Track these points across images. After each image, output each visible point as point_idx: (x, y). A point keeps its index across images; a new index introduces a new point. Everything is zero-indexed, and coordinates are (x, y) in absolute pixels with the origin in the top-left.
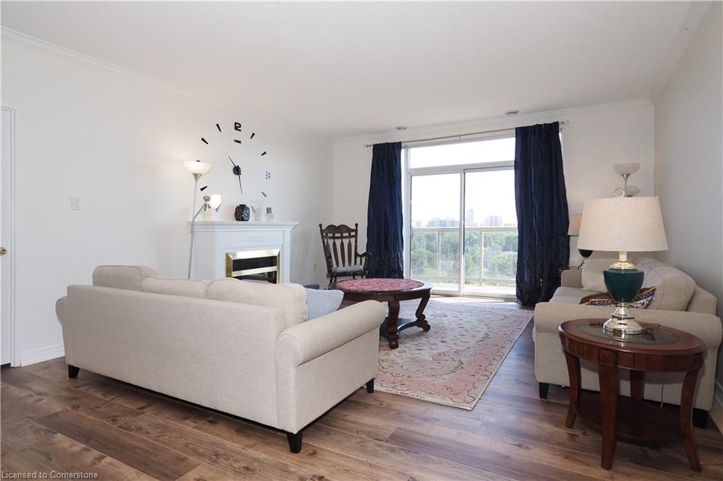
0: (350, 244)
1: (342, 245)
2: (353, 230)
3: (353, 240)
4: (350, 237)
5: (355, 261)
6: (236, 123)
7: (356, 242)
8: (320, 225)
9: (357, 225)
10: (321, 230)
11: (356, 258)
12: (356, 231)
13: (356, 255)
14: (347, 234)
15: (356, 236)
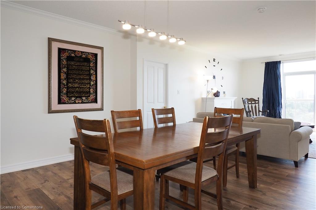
0: (255, 107)
1: (252, 107)
2: (257, 101)
3: (257, 105)
4: (255, 103)
5: (259, 114)
6: (214, 59)
7: (259, 105)
8: (242, 98)
9: (258, 98)
10: (243, 100)
11: (259, 113)
12: (258, 101)
13: (259, 111)
14: (254, 102)
15: (258, 103)
